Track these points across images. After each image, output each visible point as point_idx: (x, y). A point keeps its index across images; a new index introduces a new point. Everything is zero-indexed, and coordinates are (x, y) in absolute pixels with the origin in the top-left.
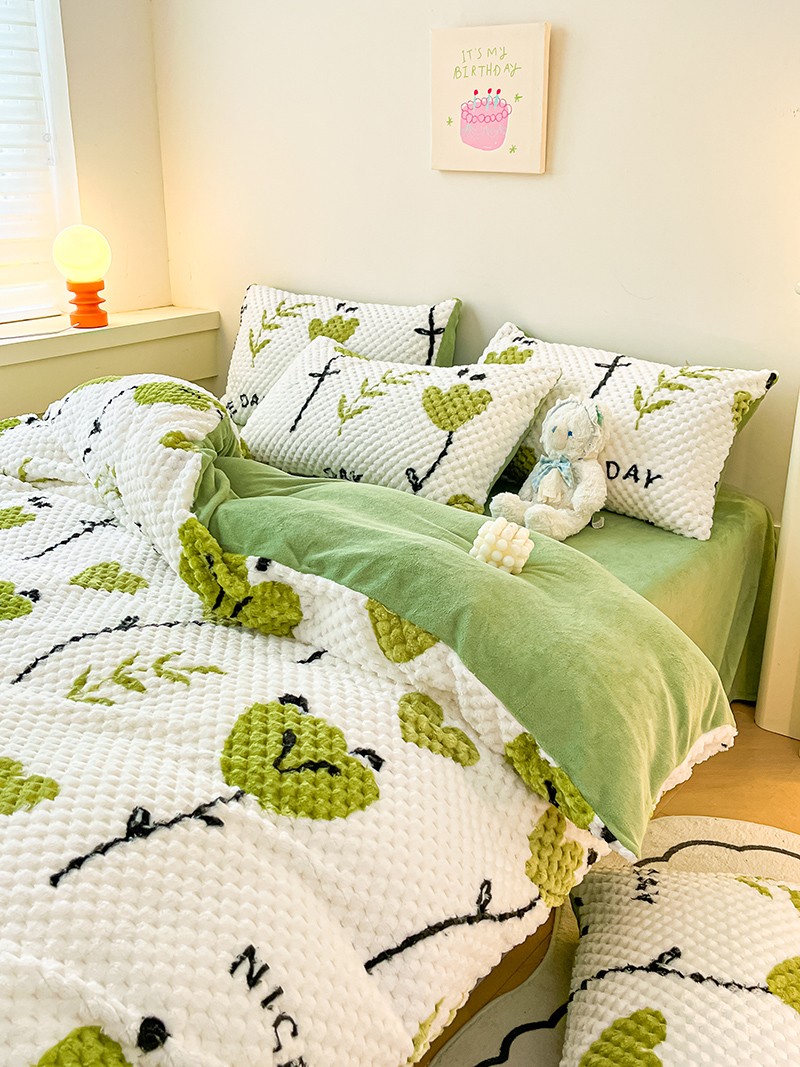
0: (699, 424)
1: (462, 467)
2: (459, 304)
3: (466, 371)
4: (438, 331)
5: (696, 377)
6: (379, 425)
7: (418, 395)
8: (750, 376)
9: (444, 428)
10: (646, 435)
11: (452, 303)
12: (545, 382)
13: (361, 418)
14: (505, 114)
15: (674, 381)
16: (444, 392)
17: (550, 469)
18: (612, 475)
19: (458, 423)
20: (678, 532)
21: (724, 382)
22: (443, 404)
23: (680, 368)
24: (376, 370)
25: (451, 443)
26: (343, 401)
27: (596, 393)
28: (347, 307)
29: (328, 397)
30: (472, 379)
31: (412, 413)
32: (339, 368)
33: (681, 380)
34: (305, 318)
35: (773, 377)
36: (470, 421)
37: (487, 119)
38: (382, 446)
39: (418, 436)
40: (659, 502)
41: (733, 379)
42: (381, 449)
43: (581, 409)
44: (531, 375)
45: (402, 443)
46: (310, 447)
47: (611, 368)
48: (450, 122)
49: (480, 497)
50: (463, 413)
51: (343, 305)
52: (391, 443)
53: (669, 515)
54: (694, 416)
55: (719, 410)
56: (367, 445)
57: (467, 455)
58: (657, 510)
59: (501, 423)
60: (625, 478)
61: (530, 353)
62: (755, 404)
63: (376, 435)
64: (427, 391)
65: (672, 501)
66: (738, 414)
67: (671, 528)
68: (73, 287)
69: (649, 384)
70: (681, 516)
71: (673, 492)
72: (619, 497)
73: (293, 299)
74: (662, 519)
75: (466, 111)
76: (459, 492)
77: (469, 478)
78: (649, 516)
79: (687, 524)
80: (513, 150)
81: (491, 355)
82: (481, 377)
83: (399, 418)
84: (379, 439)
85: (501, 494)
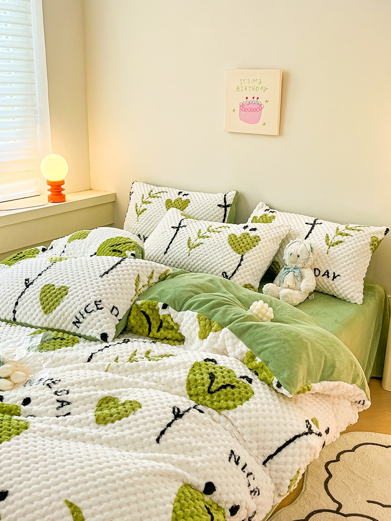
0: (356, 252)
1: (248, 271)
2: (237, 193)
3: (247, 226)
4: (228, 206)
5: (353, 230)
6: (208, 251)
7: (225, 238)
8: (377, 230)
9: (239, 253)
10: (332, 256)
11: (234, 193)
12: (284, 232)
13: (199, 248)
14: (260, 108)
15: (343, 232)
16: (238, 236)
17: (289, 272)
18: (317, 274)
19: (246, 251)
20: (348, 301)
21: (366, 232)
22: (238, 242)
23: (345, 226)
24: (204, 226)
25: (243, 260)
26: (189, 240)
27: (307, 237)
28: (183, 194)
29: (182, 238)
30: (250, 230)
31: (223, 246)
32: (185, 224)
33: (347, 231)
34: (163, 198)
35: (388, 230)
36: (251, 250)
37: (252, 110)
38: (210, 261)
39: (227, 257)
40: (339, 287)
41: (370, 231)
42: (209, 263)
43: (302, 245)
44: (277, 228)
45: (220, 261)
46: (174, 262)
47: (313, 225)
48: (234, 111)
49: (257, 285)
50: (248, 246)
51: (182, 192)
52: (214, 260)
53: (343, 293)
54: (353, 248)
55: (364, 245)
56: (203, 261)
57: (250, 266)
58: (338, 291)
59: (265, 251)
60: (323, 276)
61: (274, 217)
62: (379, 242)
63: (207, 256)
64: (230, 236)
65: (345, 287)
66: (373, 247)
67: (345, 299)
68: (50, 183)
69: (332, 234)
70: (349, 293)
71: (346, 282)
72: (320, 285)
73: (156, 190)
74: (341, 295)
75: (242, 106)
76: (247, 283)
77: (252, 276)
78: (334, 293)
79: (352, 297)
80: (264, 124)
81: (255, 217)
82: (255, 229)
83: (218, 249)
84: (208, 258)
85: (267, 284)
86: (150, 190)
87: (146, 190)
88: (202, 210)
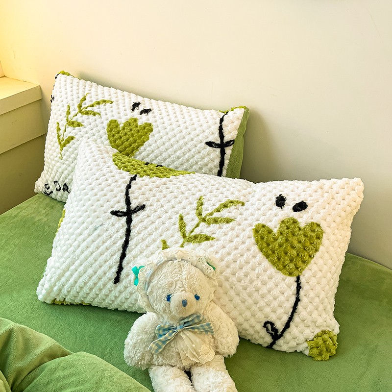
2: (246, 112)
11: (240, 113)
28: (141, 108)
34: (104, 117)
51: (138, 105)
73: (92, 95)
86: (81, 97)
87: (75, 96)
88: (175, 152)
